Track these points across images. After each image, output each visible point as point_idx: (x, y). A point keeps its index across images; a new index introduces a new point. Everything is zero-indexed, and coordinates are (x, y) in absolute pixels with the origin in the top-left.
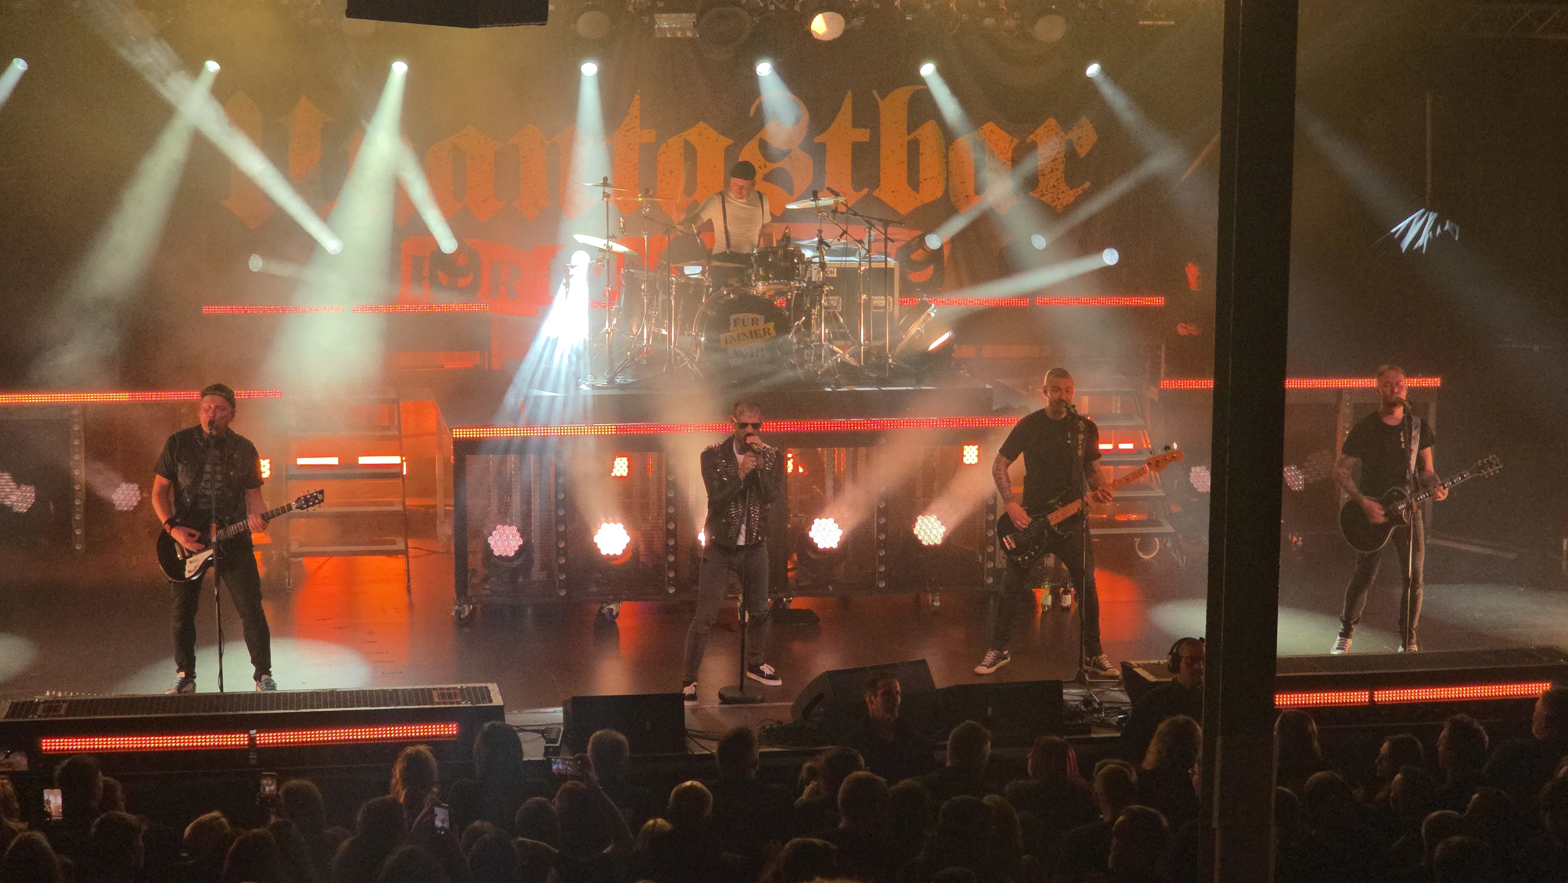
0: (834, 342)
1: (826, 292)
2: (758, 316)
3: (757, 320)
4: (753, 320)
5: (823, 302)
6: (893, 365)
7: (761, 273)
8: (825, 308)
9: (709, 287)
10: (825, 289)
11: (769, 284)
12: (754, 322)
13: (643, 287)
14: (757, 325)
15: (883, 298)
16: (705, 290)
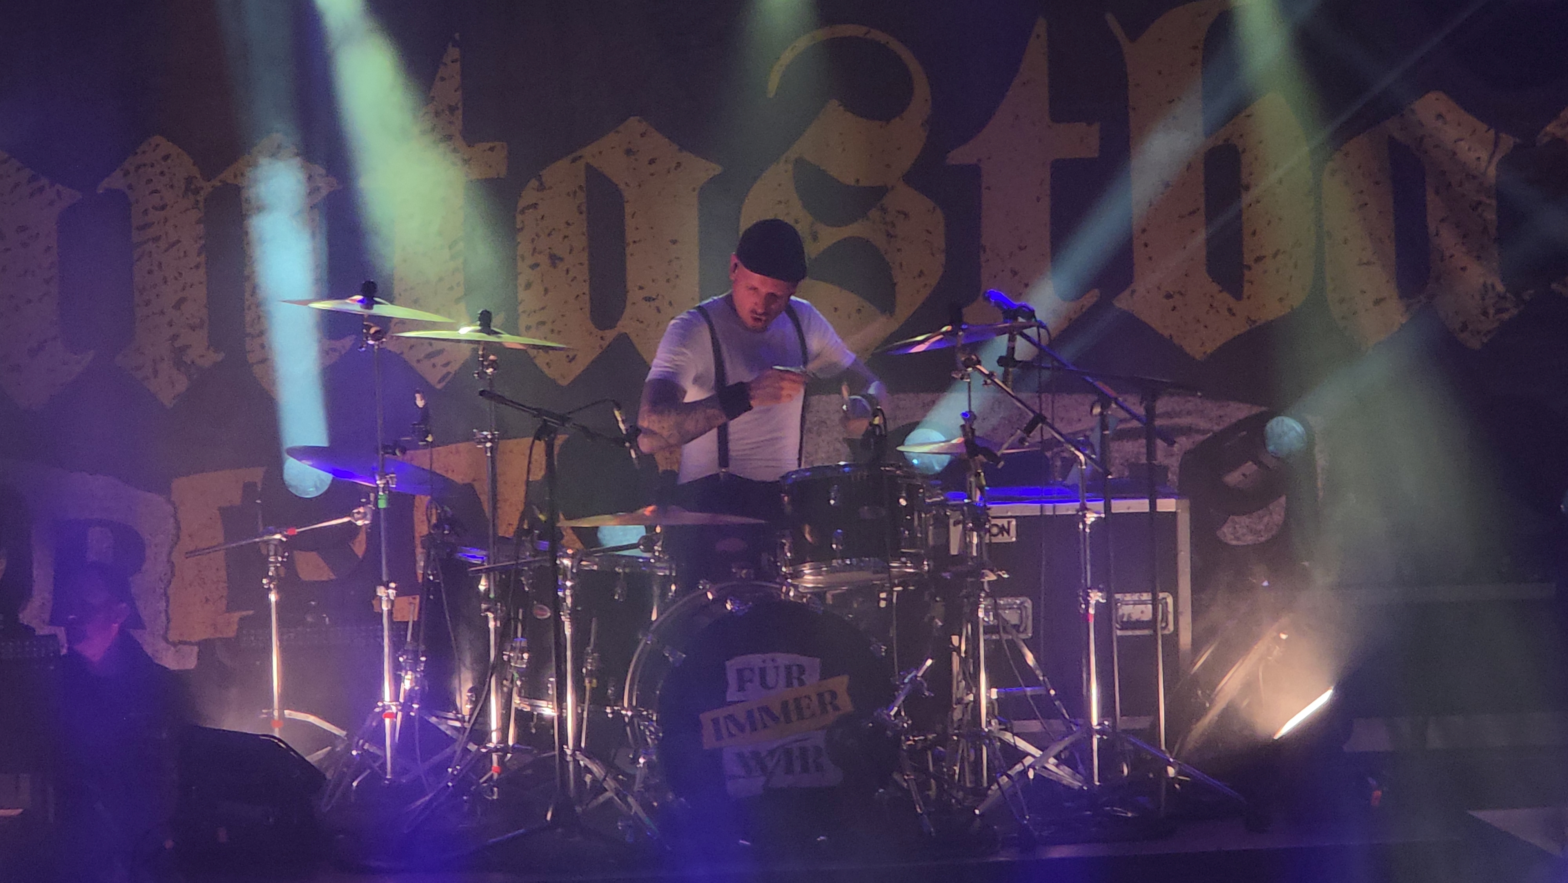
0: (1018, 725)
1: (986, 586)
2: (804, 660)
3: (802, 669)
4: (788, 668)
5: (981, 614)
6: (1180, 782)
7: (808, 536)
8: (989, 630)
9: (666, 581)
10: (987, 579)
11: (833, 570)
12: (793, 676)
13: (482, 587)
14: (802, 683)
15: (1146, 597)
16: (656, 591)
